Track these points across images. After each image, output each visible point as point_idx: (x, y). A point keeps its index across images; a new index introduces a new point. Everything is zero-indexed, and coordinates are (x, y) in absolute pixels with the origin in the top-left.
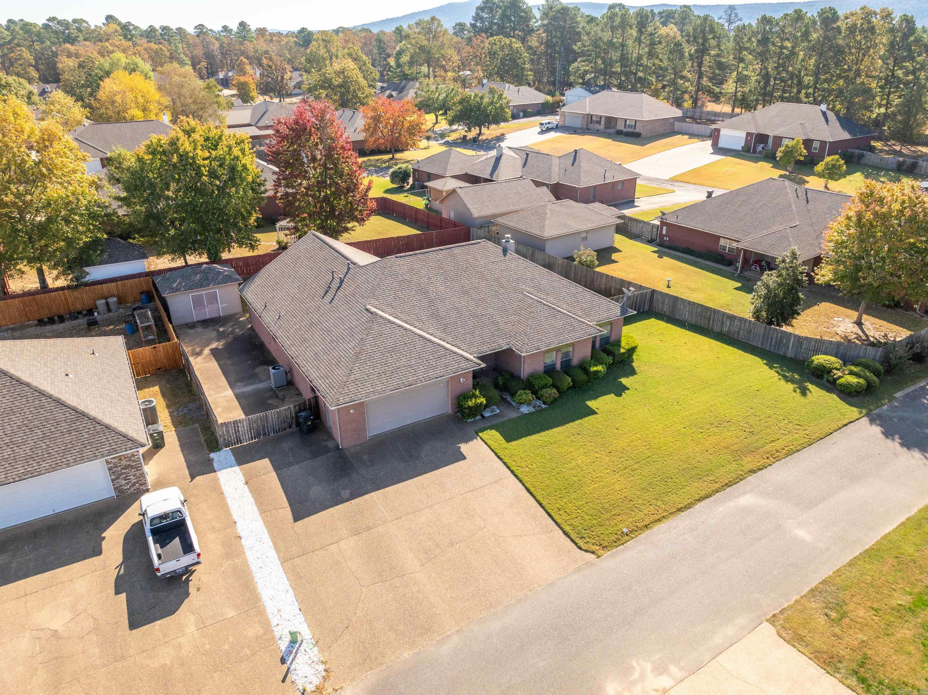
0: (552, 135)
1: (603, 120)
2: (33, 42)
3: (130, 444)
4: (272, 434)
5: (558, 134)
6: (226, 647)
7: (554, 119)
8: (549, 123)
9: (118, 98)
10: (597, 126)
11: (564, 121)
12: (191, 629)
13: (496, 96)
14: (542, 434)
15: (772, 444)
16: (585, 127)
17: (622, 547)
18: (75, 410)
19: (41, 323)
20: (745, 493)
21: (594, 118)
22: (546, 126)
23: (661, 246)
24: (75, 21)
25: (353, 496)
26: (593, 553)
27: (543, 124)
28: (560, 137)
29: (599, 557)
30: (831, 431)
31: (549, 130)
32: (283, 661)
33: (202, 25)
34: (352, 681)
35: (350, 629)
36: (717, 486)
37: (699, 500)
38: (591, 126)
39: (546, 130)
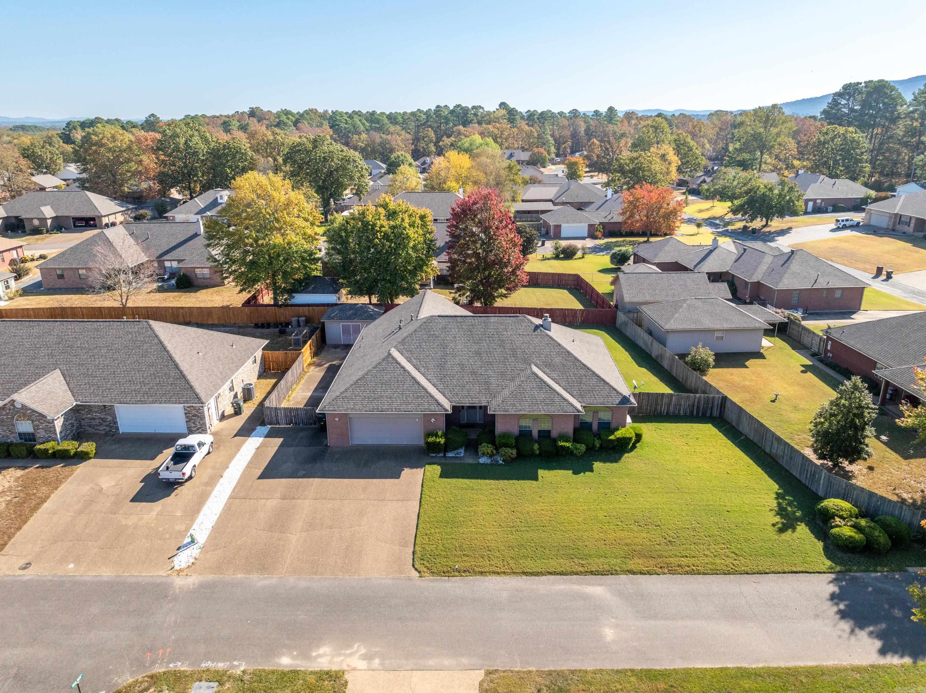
0: (848, 233)
1: (913, 221)
2: (441, 123)
3: (196, 401)
4: (301, 425)
5: (855, 233)
6: (161, 529)
7: (858, 217)
8: (847, 220)
9: (443, 173)
10: (906, 228)
11: (870, 218)
12: (154, 514)
13: (786, 189)
14: (473, 481)
15: (682, 559)
16: (891, 228)
17: (447, 578)
18: (181, 372)
19: (257, 326)
20: (600, 585)
21: (902, 219)
22: (843, 223)
23: (821, 361)
24: (474, 107)
25: (304, 477)
26: (419, 572)
27: (839, 221)
28: (854, 236)
29: (421, 577)
30: (767, 571)
31: (845, 227)
32: (179, 549)
33: (576, 110)
34: (200, 574)
35: (225, 549)
36: (581, 569)
37: (550, 573)
38: (898, 227)
39: (842, 228)
